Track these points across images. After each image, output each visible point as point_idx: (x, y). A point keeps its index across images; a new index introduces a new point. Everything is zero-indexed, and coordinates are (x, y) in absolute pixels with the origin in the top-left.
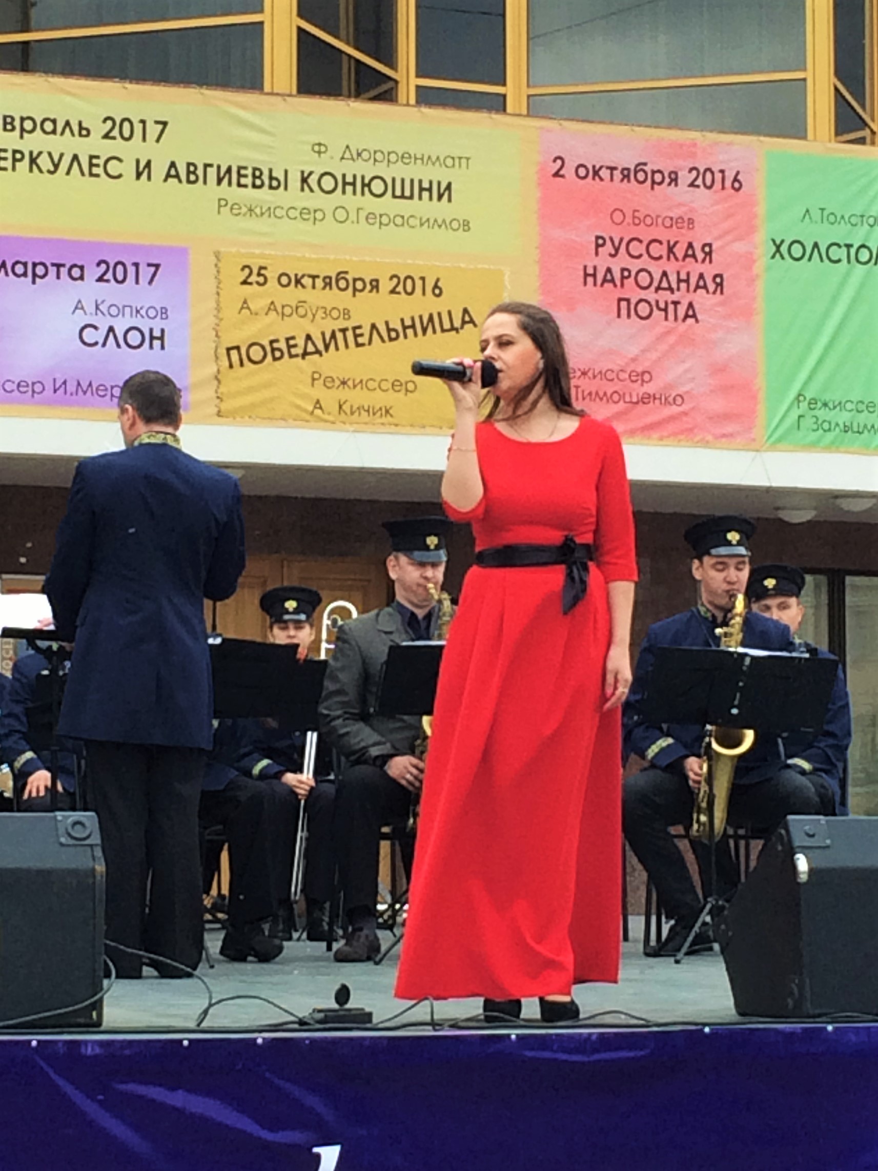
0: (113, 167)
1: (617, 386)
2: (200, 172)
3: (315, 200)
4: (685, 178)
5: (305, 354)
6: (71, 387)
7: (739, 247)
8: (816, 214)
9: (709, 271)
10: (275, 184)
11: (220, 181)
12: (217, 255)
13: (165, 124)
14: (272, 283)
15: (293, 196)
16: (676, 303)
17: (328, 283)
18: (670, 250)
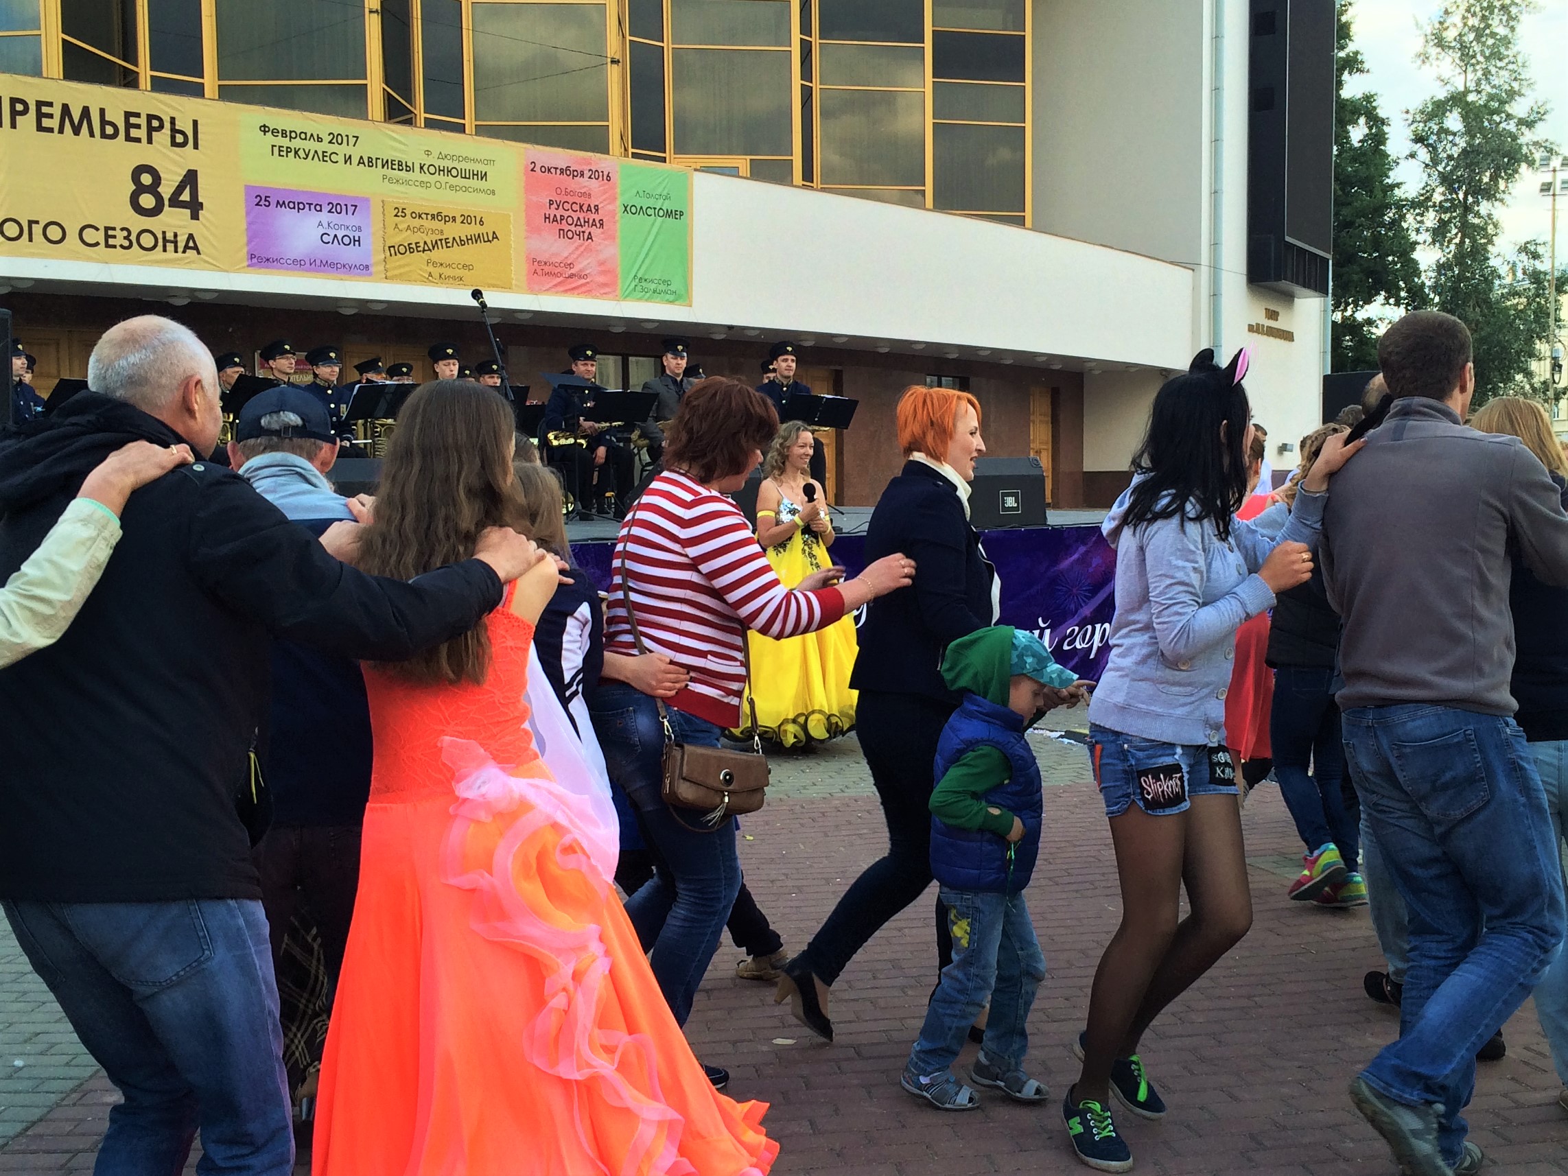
0: (334, 157)
1: (559, 270)
2: (374, 162)
3: (426, 177)
4: (587, 174)
5: (424, 250)
6: (318, 262)
7: (610, 207)
8: (641, 193)
9: (597, 218)
10: (409, 169)
11: (383, 167)
12: (383, 201)
13: (357, 137)
14: (408, 216)
15: (416, 175)
16: (584, 232)
17: (433, 217)
18: (581, 207)
